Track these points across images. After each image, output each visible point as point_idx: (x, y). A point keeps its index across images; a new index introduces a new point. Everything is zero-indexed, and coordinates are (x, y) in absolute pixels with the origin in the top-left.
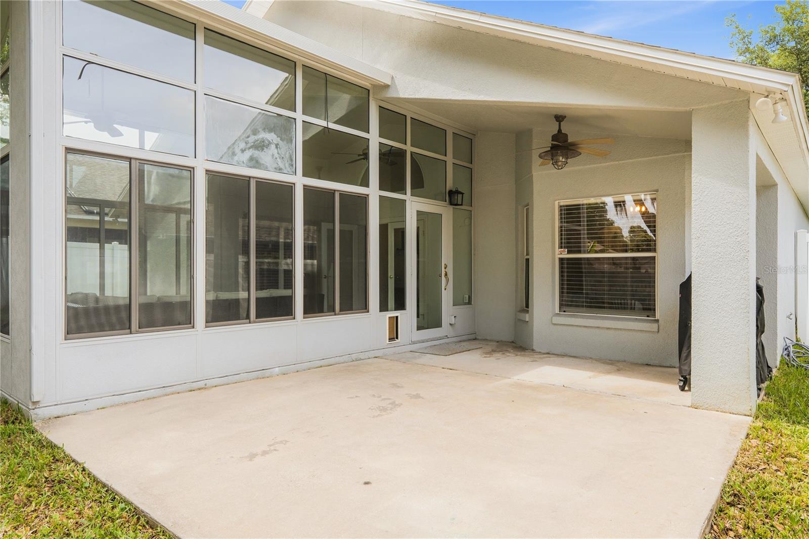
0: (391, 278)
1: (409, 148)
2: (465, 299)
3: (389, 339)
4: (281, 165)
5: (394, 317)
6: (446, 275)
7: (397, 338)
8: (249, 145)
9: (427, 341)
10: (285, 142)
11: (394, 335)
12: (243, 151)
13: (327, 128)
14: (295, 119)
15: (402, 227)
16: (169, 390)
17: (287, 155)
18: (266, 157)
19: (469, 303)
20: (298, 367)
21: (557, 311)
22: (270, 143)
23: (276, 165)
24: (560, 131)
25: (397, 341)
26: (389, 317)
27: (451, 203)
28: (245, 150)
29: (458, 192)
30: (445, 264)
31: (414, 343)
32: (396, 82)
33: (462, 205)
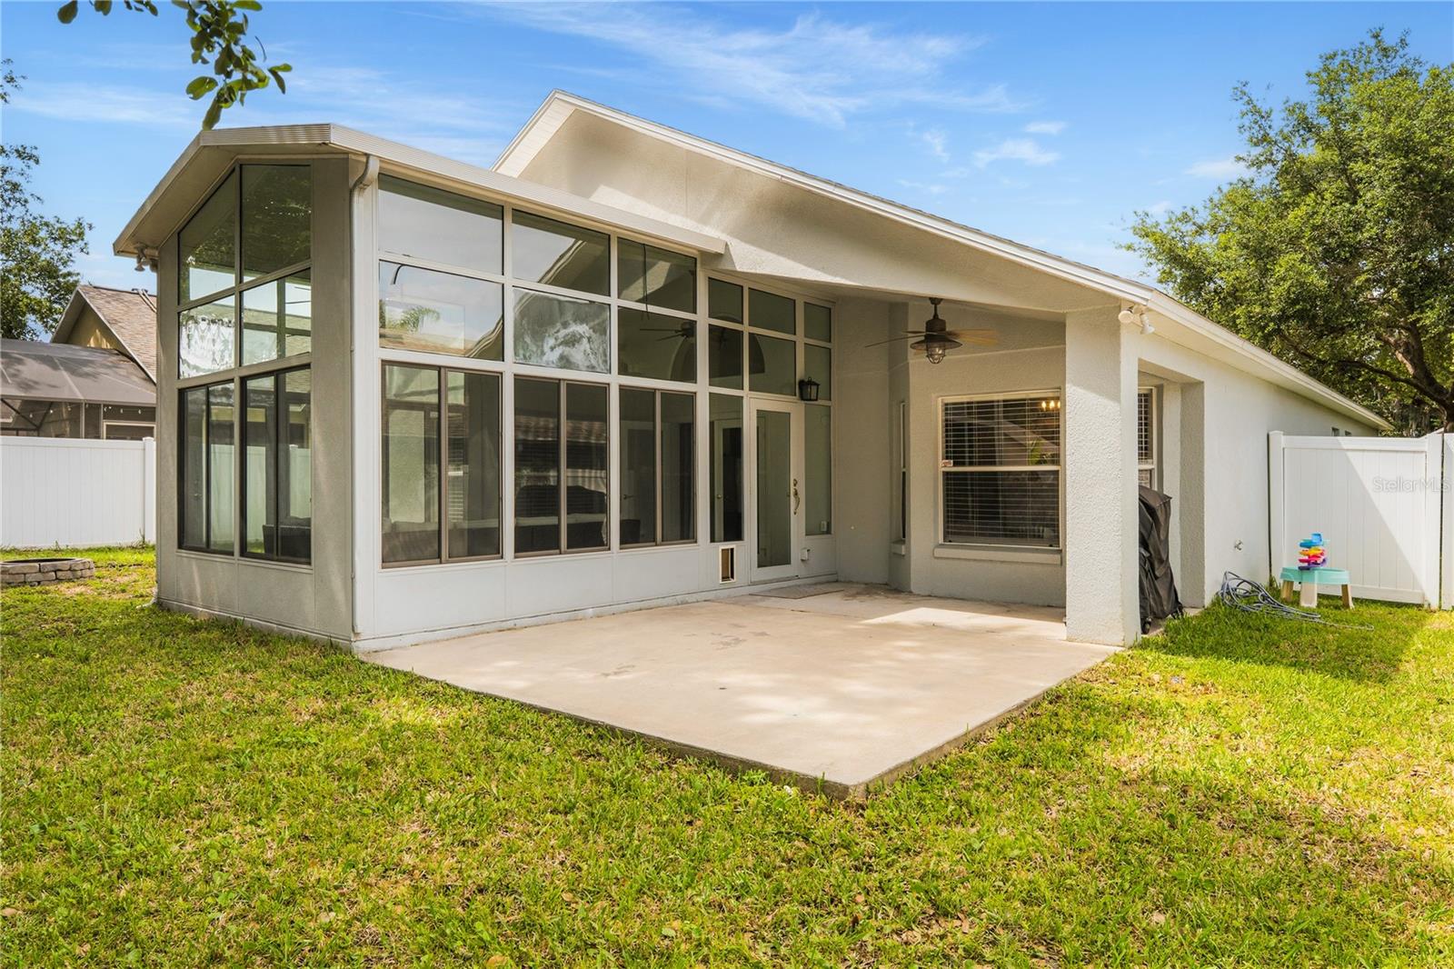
0: (718, 498)
1: (746, 328)
2: (821, 526)
3: (723, 578)
4: (594, 362)
5: (728, 550)
6: (796, 494)
7: (732, 577)
8: (559, 341)
9: (771, 581)
10: (598, 334)
11: (728, 573)
12: (552, 349)
13: (647, 312)
14: (609, 305)
15: (738, 426)
16: (478, 629)
17: (601, 350)
18: (577, 354)
19: (828, 532)
20: (614, 609)
21: (941, 540)
22: (582, 337)
23: (588, 364)
24: (936, 316)
25: (732, 581)
26: (723, 550)
27: (802, 398)
28: (555, 347)
29: (811, 383)
30: (795, 480)
31: (754, 584)
32: (731, 249)
33: (816, 400)
